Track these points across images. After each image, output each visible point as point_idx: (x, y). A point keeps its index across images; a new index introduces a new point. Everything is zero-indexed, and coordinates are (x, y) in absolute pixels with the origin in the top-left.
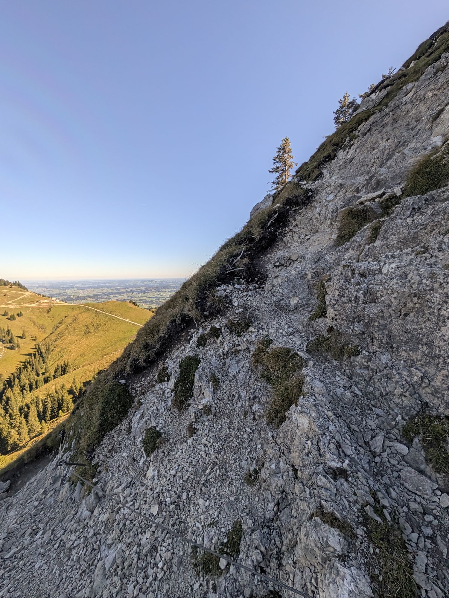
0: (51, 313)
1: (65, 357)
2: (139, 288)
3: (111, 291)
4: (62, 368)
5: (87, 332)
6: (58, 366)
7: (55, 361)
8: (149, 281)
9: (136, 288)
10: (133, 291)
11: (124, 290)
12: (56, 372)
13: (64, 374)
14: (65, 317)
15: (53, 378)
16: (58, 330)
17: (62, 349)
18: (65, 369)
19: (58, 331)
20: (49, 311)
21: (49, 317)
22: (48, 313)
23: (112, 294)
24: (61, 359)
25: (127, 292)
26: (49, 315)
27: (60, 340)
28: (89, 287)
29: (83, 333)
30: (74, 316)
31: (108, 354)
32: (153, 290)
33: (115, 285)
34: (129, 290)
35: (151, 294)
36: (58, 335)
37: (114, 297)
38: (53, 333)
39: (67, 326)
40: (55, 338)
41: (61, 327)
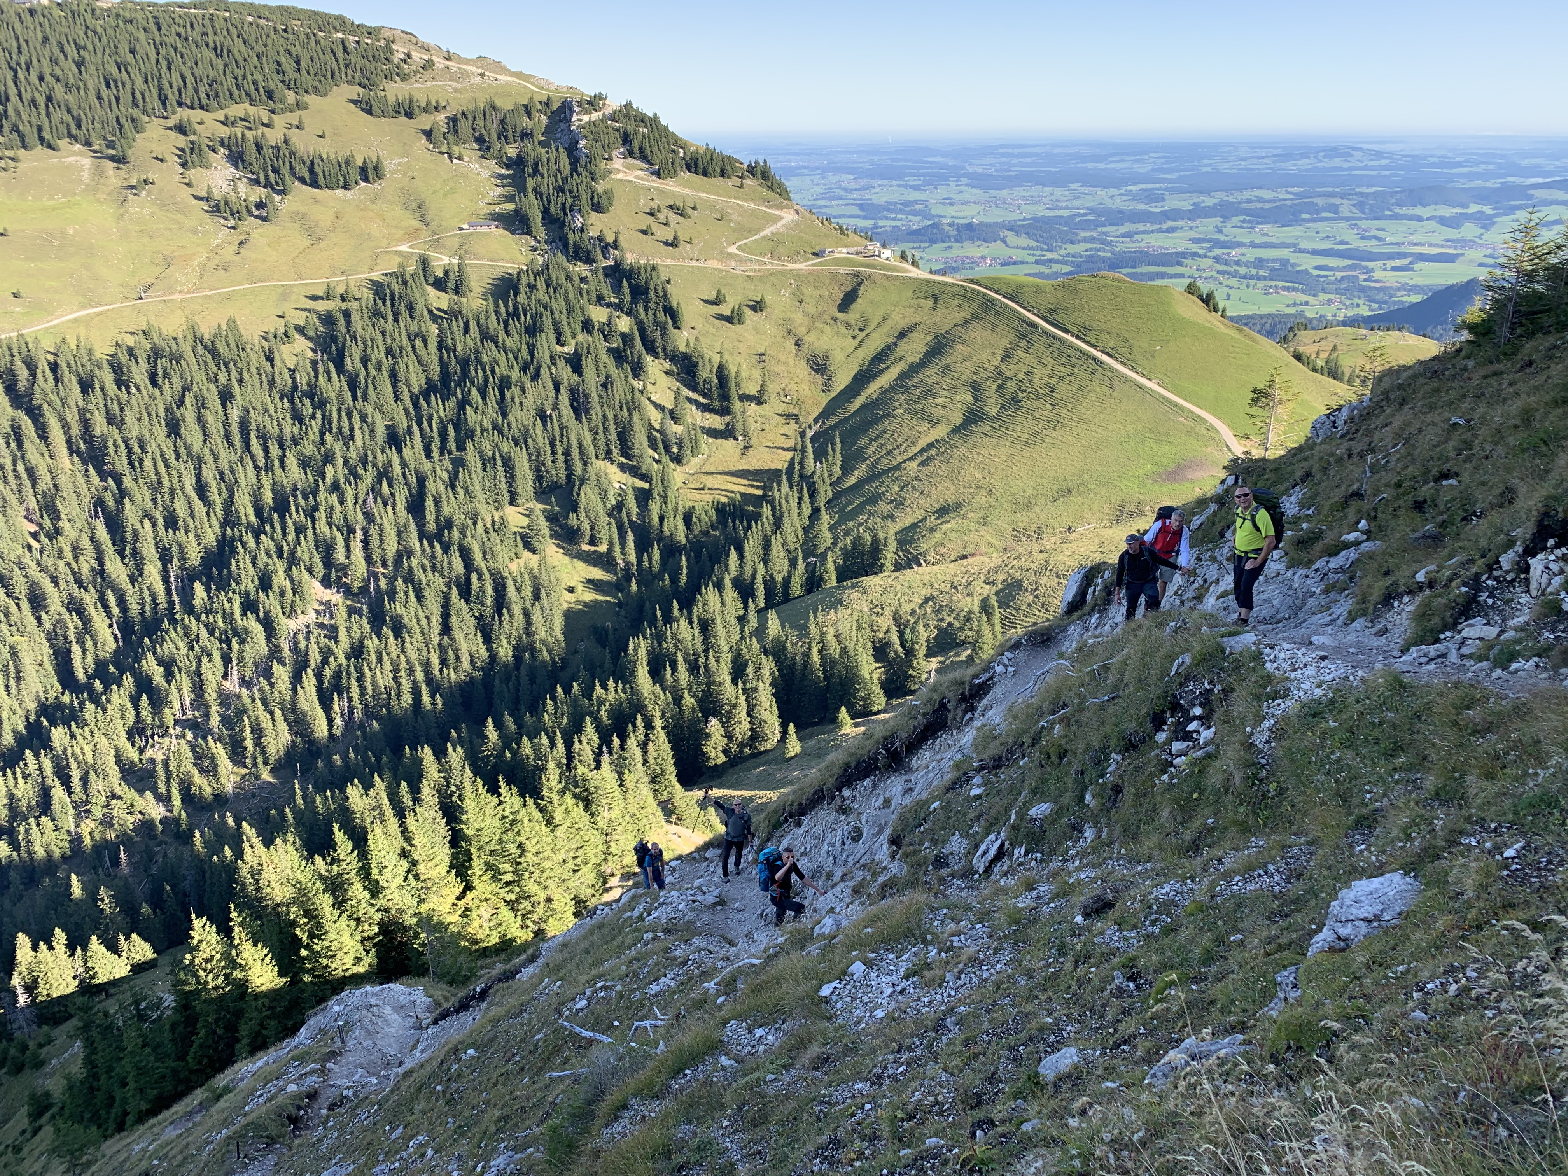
0: (859, 305)
2: (1266, 194)
3: (1119, 203)
5: (974, 417)
8: (1332, 151)
9: (1247, 194)
10: (1225, 211)
11: (1184, 204)
14: (902, 334)
16: (872, 386)
20: (851, 297)
21: (847, 326)
22: (844, 308)
23: (1118, 217)
25: (1198, 212)
26: (848, 317)
28: (1022, 179)
29: (957, 416)
30: (936, 333)
32: (1346, 208)
33: (1143, 169)
34: (1209, 201)
35: (1327, 229)
37: (1129, 235)
39: (903, 376)
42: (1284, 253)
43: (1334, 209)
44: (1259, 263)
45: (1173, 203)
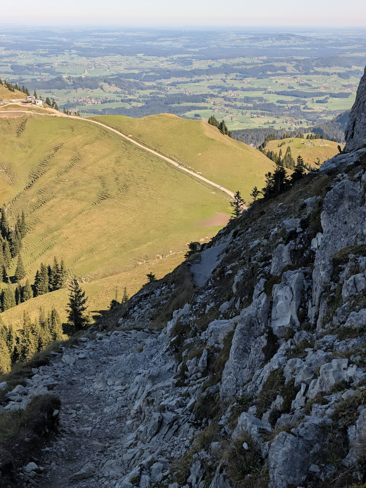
0: (25, 134)
1: (57, 251)
2: (248, 60)
3: (165, 65)
4: (49, 274)
5: (104, 197)
6: (43, 268)
7: (35, 255)
8: (280, 37)
9: (237, 60)
10: (227, 70)
11: (204, 66)
12: (38, 280)
13: (55, 289)
14: (56, 149)
15: (32, 293)
16: (41, 180)
17: (50, 231)
18: (57, 277)
19: (42, 182)
20: (21, 128)
21: (21, 146)
22: (18, 134)
23: (167, 74)
24: (48, 252)
25: (210, 71)
26: (21, 140)
27: (45, 208)
28: (109, 51)
29: (94, 196)
30: (75, 149)
31: (147, 258)
33: (178, 46)
34: (217, 64)
35: (282, 80)
36: (40, 192)
37: (174, 84)
38: (30, 186)
39: (59, 174)
40: (34, 200)
41: (46, 175)
42: (259, 94)
43: (284, 69)
44: (247, 100)
45: (197, 65)
